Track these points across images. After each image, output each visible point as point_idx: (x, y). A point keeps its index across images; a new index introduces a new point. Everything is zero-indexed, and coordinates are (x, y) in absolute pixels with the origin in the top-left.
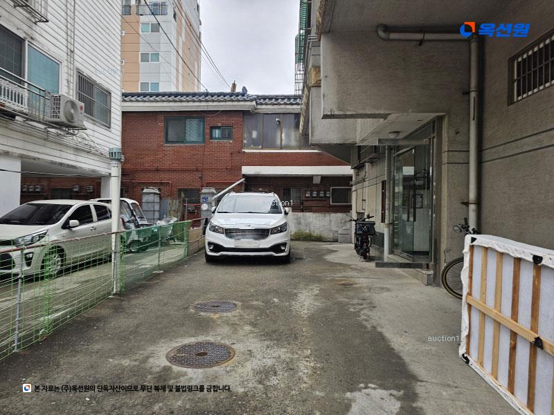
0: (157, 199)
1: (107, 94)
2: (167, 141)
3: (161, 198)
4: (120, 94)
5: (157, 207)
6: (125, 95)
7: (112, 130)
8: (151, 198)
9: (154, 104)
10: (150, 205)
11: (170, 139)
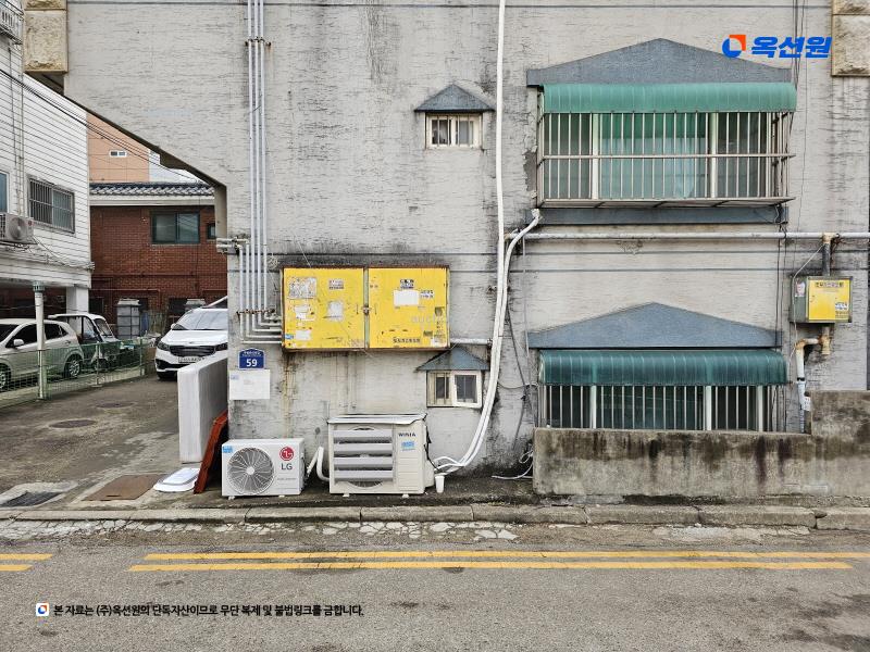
0: (136, 312)
1: (68, 196)
2: (155, 241)
3: (141, 311)
4: (87, 186)
5: (135, 322)
6: (93, 186)
7: (77, 235)
8: (127, 311)
9: (135, 198)
10: (126, 320)
11: (159, 237)
